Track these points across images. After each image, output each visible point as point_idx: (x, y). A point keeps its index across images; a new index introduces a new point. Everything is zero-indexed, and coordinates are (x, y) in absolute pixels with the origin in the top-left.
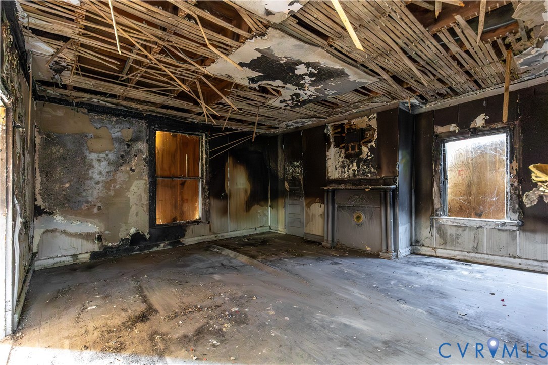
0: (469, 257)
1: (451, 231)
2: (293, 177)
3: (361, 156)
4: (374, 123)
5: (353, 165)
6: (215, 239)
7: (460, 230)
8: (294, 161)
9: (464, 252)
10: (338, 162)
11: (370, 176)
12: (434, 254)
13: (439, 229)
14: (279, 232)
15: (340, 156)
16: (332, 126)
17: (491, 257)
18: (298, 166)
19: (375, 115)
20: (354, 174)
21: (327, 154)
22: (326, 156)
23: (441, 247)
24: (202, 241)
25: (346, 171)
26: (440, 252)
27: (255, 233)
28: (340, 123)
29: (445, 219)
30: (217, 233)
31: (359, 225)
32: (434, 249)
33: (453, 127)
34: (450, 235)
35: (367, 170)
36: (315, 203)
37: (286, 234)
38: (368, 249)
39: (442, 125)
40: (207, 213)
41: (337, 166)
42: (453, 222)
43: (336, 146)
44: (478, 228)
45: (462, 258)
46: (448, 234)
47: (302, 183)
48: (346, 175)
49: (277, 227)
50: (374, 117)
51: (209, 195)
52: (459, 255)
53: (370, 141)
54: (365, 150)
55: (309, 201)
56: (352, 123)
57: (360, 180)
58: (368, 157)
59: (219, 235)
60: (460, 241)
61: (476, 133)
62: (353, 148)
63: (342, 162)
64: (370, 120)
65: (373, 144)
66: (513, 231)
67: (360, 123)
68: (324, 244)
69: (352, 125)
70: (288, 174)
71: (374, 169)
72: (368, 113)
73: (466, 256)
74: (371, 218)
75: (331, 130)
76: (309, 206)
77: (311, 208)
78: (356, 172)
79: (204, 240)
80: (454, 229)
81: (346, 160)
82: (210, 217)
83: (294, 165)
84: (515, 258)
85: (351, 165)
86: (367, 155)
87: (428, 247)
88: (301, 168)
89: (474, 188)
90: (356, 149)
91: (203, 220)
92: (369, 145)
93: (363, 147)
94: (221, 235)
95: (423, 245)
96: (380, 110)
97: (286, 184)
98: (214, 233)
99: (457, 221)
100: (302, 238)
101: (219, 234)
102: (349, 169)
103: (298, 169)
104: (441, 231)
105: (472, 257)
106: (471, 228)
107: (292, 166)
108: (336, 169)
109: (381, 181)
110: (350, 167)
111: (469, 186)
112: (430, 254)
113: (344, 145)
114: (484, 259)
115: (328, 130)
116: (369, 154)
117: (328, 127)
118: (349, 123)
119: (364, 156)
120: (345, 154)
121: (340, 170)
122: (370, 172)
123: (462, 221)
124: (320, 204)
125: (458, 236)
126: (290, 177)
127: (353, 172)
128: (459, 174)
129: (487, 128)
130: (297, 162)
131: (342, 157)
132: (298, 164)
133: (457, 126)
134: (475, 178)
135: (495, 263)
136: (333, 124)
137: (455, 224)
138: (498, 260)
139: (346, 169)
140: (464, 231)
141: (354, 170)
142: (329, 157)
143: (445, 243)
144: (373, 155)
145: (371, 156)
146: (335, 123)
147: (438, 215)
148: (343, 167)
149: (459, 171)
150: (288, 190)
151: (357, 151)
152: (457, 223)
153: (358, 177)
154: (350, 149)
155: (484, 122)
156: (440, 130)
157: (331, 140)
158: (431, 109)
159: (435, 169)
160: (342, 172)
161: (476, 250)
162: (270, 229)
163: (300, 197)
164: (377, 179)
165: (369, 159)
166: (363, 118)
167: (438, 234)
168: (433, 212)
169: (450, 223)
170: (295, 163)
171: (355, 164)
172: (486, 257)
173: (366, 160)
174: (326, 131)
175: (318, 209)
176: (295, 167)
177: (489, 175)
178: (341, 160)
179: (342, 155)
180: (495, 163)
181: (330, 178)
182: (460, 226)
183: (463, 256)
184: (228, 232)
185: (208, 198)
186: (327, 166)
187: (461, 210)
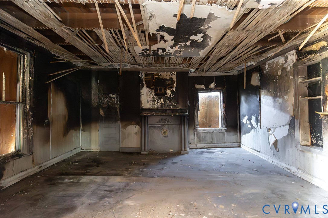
0: (210, 146)
1: (202, 135)
2: (108, 105)
3: (166, 96)
4: (174, 78)
5: (161, 100)
6: (39, 170)
7: (206, 134)
8: (110, 94)
9: (208, 144)
10: (150, 98)
11: (172, 107)
12: (196, 147)
13: (197, 135)
14: (92, 151)
15: (151, 94)
16: (144, 73)
17: (218, 144)
18: (114, 98)
19: (175, 73)
20: (162, 106)
21: (141, 91)
22: (140, 93)
23: (199, 143)
24: (25, 176)
25: (156, 104)
26: (199, 146)
27: (71, 155)
28: (151, 72)
29: (200, 129)
30: (40, 164)
31: (165, 137)
32: (196, 145)
33: (202, 86)
34: (202, 137)
35: (170, 104)
36: (131, 125)
37: (101, 151)
38: (171, 150)
39: (198, 85)
40: (29, 143)
41: (149, 100)
42: (203, 131)
43: (147, 87)
44: (212, 132)
45: (207, 147)
46: (201, 136)
47: (118, 110)
48: (156, 106)
49: (91, 147)
50: (175, 74)
51: (32, 122)
52: (206, 146)
53: (172, 88)
54: (169, 92)
55: (124, 123)
56: (160, 74)
57: (166, 110)
58: (171, 96)
59: (42, 165)
60: (206, 139)
61: (211, 90)
62: (161, 90)
63: (153, 98)
64: (172, 75)
65: (174, 89)
66: (224, 132)
67: (166, 75)
68: (142, 153)
69: (160, 76)
70: (104, 103)
71: (174, 103)
72: (171, 71)
73: (208, 146)
74: (173, 132)
75: (143, 76)
76: (125, 127)
77: (127, 129)
78: (163, 105)
79: (27, 175)
80: (204, 133)
81: (156, 97)
82: (32, 147)
83: (110, 97)
84: (225, 143)
85: (159, 100)
86: (170, 95)
87: (193, 144)
88: (117, 99)
89: (208, 115)
90: (163, 90)
91: (25, 152)
92: (172, 89)
93: (167, 90)
94: (45, 164)
95: (190, 144)
96: (179, 70)
97: (101, 111)
98: (37, 164)
99: (205, 130)
100: (118, 152)
101: (42, 163)
102: (157, 102)
103: (114, 100)
104: (198, 135)
105: (211, 146)
106: (210, 133)
107: (108, 97)
108: (148, 102)
109: (179, 111)
110: (158, 101)
111: (206, 114)
112: (194, 147)
113: (153, 87)
114: (215, 145)
115: (142, 75)
116: (171, 95)
117: (141, 73)
118: (157, 74)
119: (168, 95)
120: (155, 93)
121: (151, 103)
122: (172, 105)
123: (207, 130)
124: (135, 126)
125: (205, 137)
126: (105, 106)
127: (161, 105)
128: (202, 108)
129: (215, 89)
130: (113, 94)
131: (153, 95)
132: (114, 96)
133: (204, 86)
134: (208, 110)
135: (219, 146)
136: (146, 72)
137: (204, 131)
138: (220, 145)
139: (156, 102)
140: (207, 134)
141: (162, 104)
142: (143, 94)
143: (200, 141)
144: (173, 96)
145: (172, 96)
146: (147, 72)
147: (197, 128)
148: (154, 101)
149: (202, 107)
150: (104, 116)
151: (163, 92)
152: (205, 131)
153: (165, 108)
154: (158, 90)
155: (214, 86)
156: (197, 86)
157: (144, 83)
158: (193, 76)
159: (196, 105)
160: (153, 104)
161: (212, 142)
162: (82, 149)
163: (116, 121)
164: (177, 109)
165: (171, 98)
166: (167, 73)
167: (197, 137)
168: (195, 126)
169: (202, 131)
170: (111, 95)
171: (162, 100)
172: (216, 144)
173: (169, 98)
174: (140, 76)
175: (133, 129)
176: (112, 98)
177: (213, 109)
178: (152, 96)
179: (153, 93)
180: (215, 104)
181: (144, 108)
182: (206, 132)
183: (207, 146)
184: (50, 160)
185: (32, 126)
186: (141, 99)
187: (204, 125)
